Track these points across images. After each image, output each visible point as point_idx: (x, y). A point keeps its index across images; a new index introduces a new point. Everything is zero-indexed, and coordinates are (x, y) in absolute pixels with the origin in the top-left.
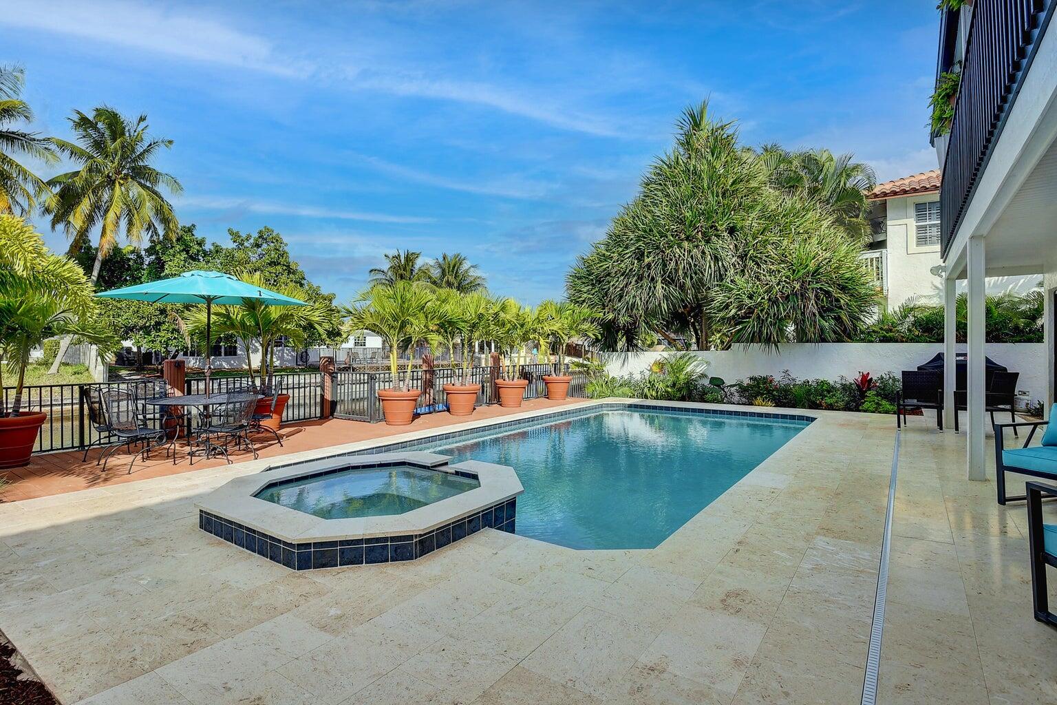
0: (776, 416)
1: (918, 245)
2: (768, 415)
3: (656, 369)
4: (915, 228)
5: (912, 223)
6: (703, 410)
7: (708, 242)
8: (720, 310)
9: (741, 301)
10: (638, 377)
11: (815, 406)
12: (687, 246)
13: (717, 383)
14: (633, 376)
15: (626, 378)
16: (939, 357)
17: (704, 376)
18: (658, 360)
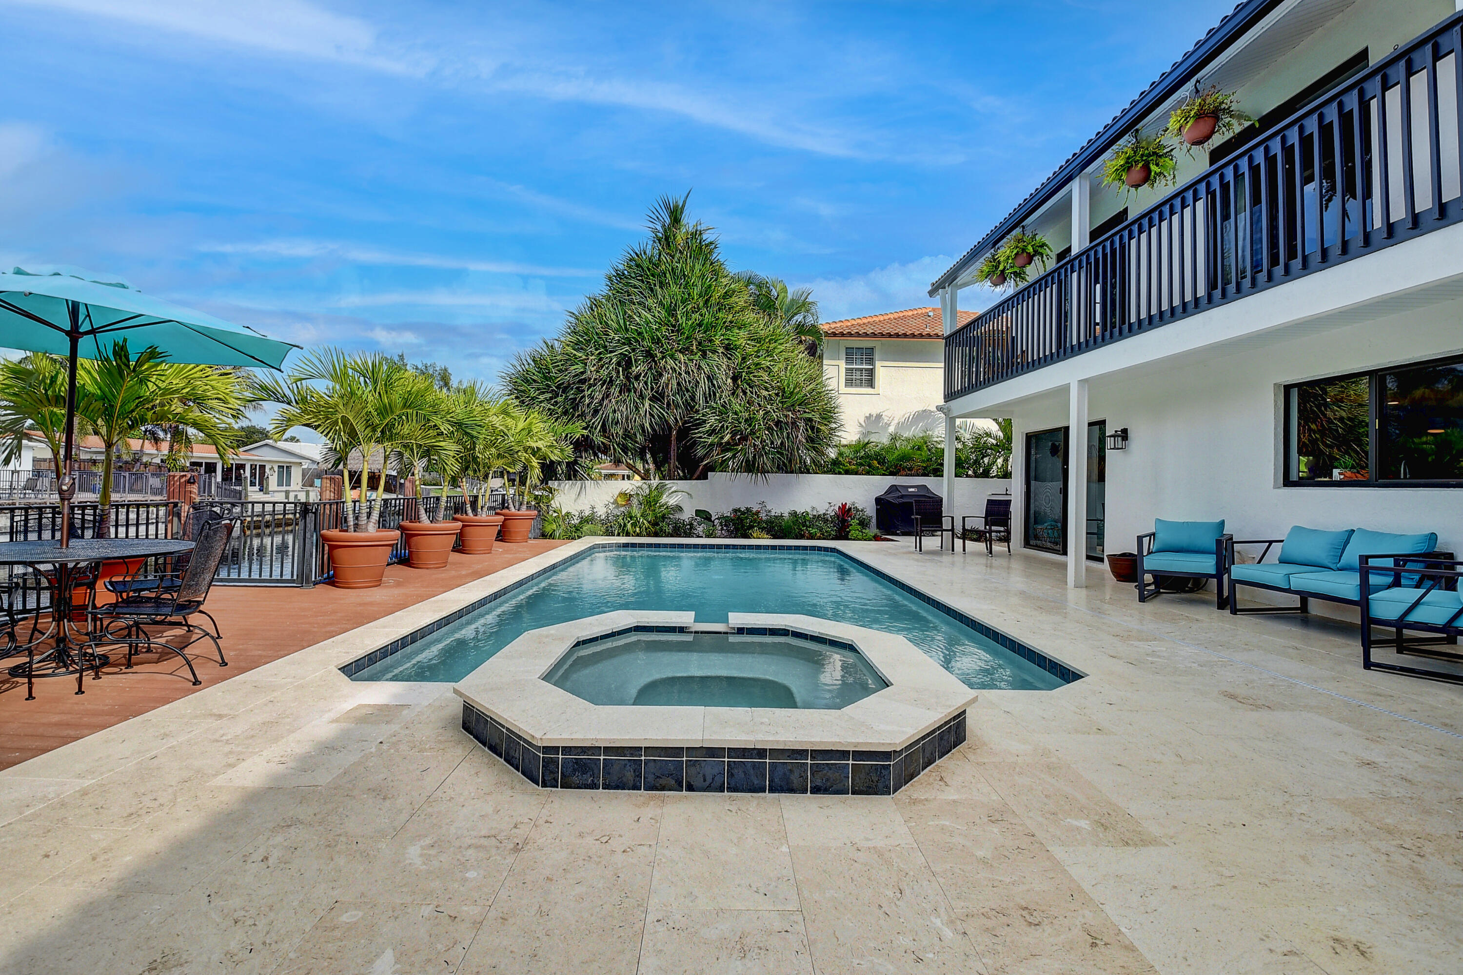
0: (774, 548)
1: (846, 386)
2: (766, 547)
3: (621, 501)
4: (844, 370)
5: (843, 365)
6: (683, 545)
7: (704, 355)
8: (710, 435)
9: (735, 427)
10: (601, 512)
11: (801, 537)
12: (682, 358)
13: (704, 515)
14: (595, 510)
15: (587, 513)
16: (893, 488)
17: (679, 509)
18: (624, 490)
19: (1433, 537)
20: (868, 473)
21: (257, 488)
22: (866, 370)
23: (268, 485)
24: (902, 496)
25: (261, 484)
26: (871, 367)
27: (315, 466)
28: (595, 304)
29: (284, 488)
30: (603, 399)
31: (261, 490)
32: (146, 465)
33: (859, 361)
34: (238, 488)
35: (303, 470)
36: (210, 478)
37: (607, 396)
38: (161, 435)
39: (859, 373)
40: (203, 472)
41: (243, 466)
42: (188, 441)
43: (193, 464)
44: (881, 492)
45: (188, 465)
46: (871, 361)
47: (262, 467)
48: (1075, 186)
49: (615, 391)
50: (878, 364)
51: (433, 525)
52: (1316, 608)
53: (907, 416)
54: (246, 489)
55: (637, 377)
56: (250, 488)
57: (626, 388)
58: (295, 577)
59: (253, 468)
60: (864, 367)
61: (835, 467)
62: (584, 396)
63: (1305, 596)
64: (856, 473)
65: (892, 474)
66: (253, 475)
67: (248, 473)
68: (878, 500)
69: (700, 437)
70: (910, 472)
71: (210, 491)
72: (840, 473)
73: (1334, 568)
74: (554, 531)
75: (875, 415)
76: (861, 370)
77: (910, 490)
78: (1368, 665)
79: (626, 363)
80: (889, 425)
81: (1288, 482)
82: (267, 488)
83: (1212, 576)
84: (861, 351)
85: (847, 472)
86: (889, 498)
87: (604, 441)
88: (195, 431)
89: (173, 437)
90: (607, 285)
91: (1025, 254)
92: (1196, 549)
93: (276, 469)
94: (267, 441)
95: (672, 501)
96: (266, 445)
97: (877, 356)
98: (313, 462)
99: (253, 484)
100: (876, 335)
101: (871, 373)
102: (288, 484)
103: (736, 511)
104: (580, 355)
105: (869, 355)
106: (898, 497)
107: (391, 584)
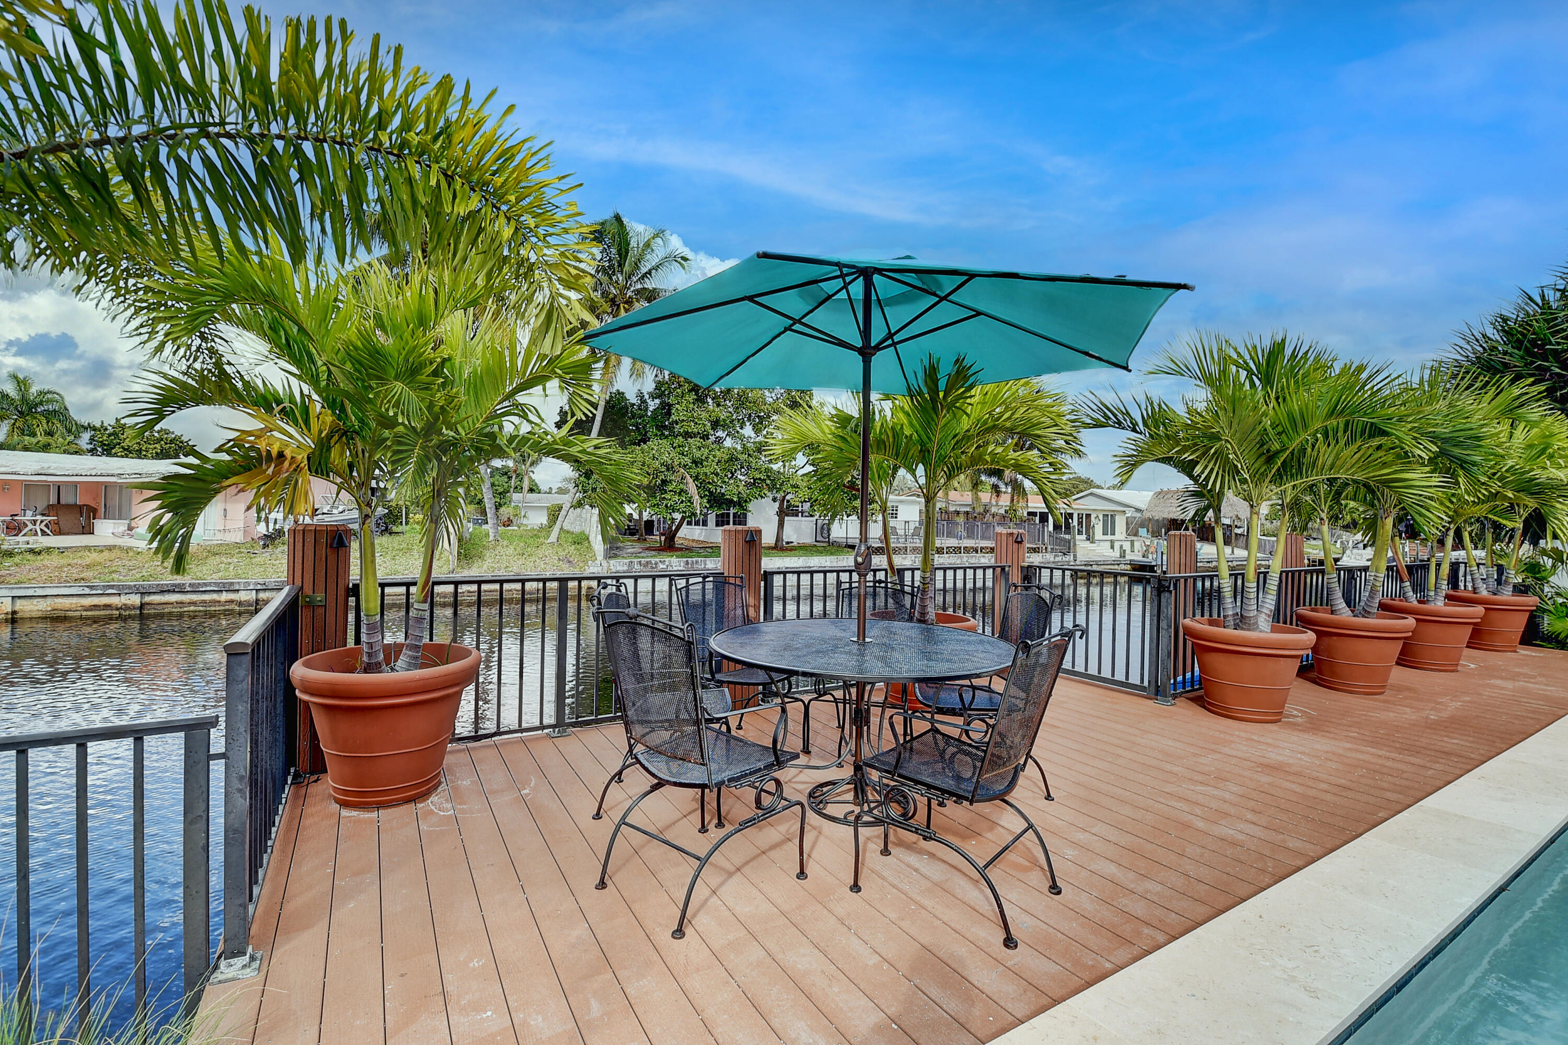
21: (1084, 537)
23: (1094, 534)
25: (1087, 533)
27: (1138, 515)
29: (1109, 537)
31: (1088, 539)
32: (993, 516)
34: (1067, 537)
35: (1127, 518)
36: (1043, 528)
38: (1003, 488)
40: (1037, 521)
41: (1071, 515)
42: (1025, 493)
43: (1029, 514)
45: (1025, 514)
47: (1088, 516)
54: (1074, 538)
56: (1078, 537)
58: (1146, 683)
59: (1080, 517)
66: (1080, 523)
67: (1075, 522)
71: (1043, 540)
82: (1093, 537)
88: (1031, 484)
89: (1013, 489)
93: (1101, 517)
94: (1092, 490)
96: (1091, 494)
98: (1138, 510)
99: (1080, 533)
102: (1113, 533)
107: (1299, 719)
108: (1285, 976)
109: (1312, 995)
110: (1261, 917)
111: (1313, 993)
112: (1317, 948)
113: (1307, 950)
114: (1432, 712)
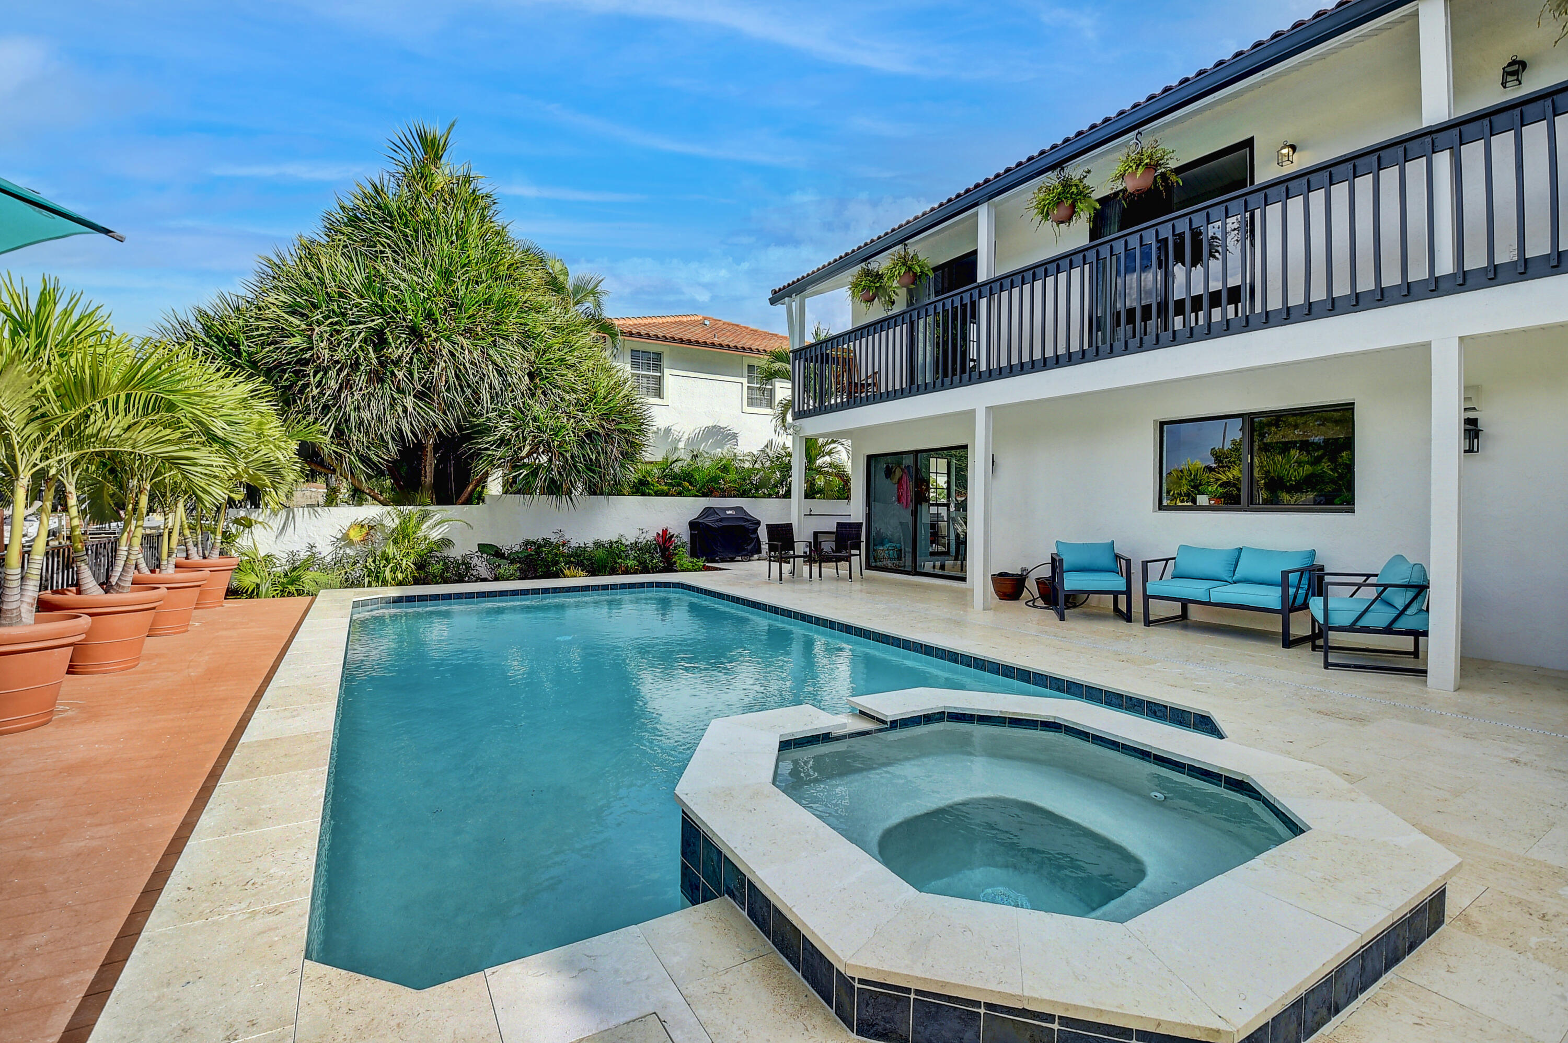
3: (356, 536)
4: (630, 375)
5: (628, 369)
8: (499, 446)
9: (535, 437)
10: (326, 550)
11: (613, 572)
12: (465, 343)
13: (491, 551)
14: (314, 550)
15: (303, 555)
16: (708, 511)
17: (446, 542)
18: (359, 520)
19: (1313, 553)
20: (680, 494)
22: (654, 377)
24: (721, 520)
26: (659, 374)
28: (309, 253)
30: (340, 390)
33: (645, 367)
37: (346, 384)
39: (645, 380)
44: (694, 515)
46: (658, 367)
48: (983, 212)
49: (360, 379)
50: (667, 372)
51: (109, 596)
52: (1195, 613)
53: (697, 431)
55: (396, 363)
57: (377, 377)
60: (651, 373)
61: (641, 488)
62: (307, 385)
63: (1185, 603)
64: (667, 495)
65: (704, 495)
68: (693, 525)
69: (487, 449)
70: (725, 494)
72: (649, 495)
73: (1231, 581)
74: (258, 585)
75: (663, 430)
76: (648, 377)
77: (729, 512)
78: (1327, 665)
79: (379, 340)
80: (679, 441)
81: (1161, 507)
83: (1122, 593)
84: (647, 355)
85: (658, 494)
86: (708, 521)
87: (336, 450)
90: (325, 227)
91: (911, 274)
92: (1096, 568)
95: (435, 535)
97: (665, 362)
100: (667, 339)
101: (659, 380)
103: (527, 543)
104: (298, 323)
105: (656, 362)
106: (717, 521)
107: (70, 713)
108: (248, 915)
109: (277, 913)
110: (189, 889)
111: (275, 911)
112: (253, 881)
113: (246, 887)
114: (190, 670)
